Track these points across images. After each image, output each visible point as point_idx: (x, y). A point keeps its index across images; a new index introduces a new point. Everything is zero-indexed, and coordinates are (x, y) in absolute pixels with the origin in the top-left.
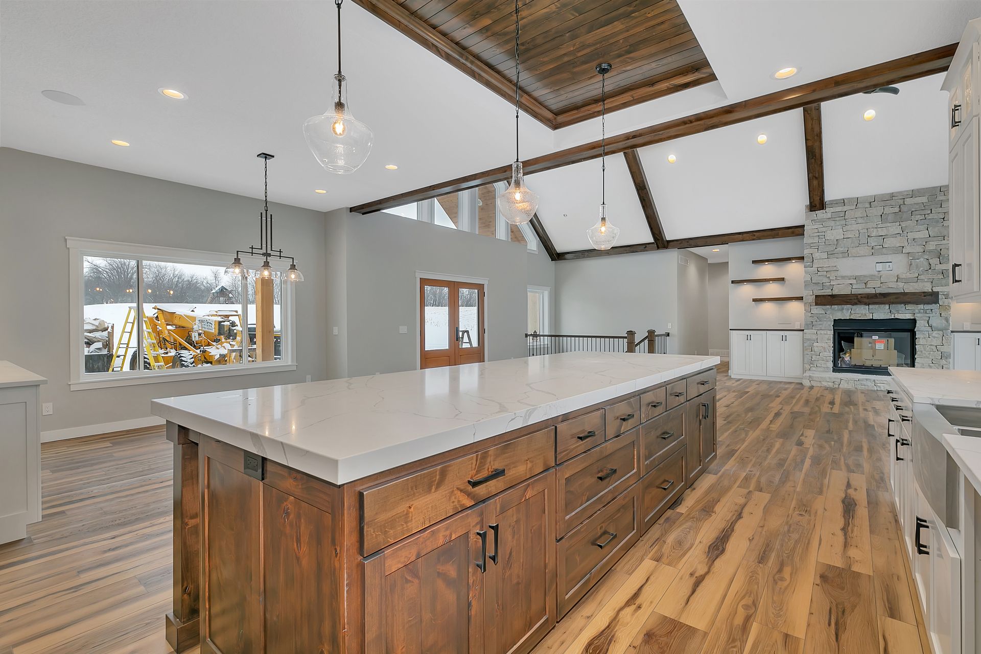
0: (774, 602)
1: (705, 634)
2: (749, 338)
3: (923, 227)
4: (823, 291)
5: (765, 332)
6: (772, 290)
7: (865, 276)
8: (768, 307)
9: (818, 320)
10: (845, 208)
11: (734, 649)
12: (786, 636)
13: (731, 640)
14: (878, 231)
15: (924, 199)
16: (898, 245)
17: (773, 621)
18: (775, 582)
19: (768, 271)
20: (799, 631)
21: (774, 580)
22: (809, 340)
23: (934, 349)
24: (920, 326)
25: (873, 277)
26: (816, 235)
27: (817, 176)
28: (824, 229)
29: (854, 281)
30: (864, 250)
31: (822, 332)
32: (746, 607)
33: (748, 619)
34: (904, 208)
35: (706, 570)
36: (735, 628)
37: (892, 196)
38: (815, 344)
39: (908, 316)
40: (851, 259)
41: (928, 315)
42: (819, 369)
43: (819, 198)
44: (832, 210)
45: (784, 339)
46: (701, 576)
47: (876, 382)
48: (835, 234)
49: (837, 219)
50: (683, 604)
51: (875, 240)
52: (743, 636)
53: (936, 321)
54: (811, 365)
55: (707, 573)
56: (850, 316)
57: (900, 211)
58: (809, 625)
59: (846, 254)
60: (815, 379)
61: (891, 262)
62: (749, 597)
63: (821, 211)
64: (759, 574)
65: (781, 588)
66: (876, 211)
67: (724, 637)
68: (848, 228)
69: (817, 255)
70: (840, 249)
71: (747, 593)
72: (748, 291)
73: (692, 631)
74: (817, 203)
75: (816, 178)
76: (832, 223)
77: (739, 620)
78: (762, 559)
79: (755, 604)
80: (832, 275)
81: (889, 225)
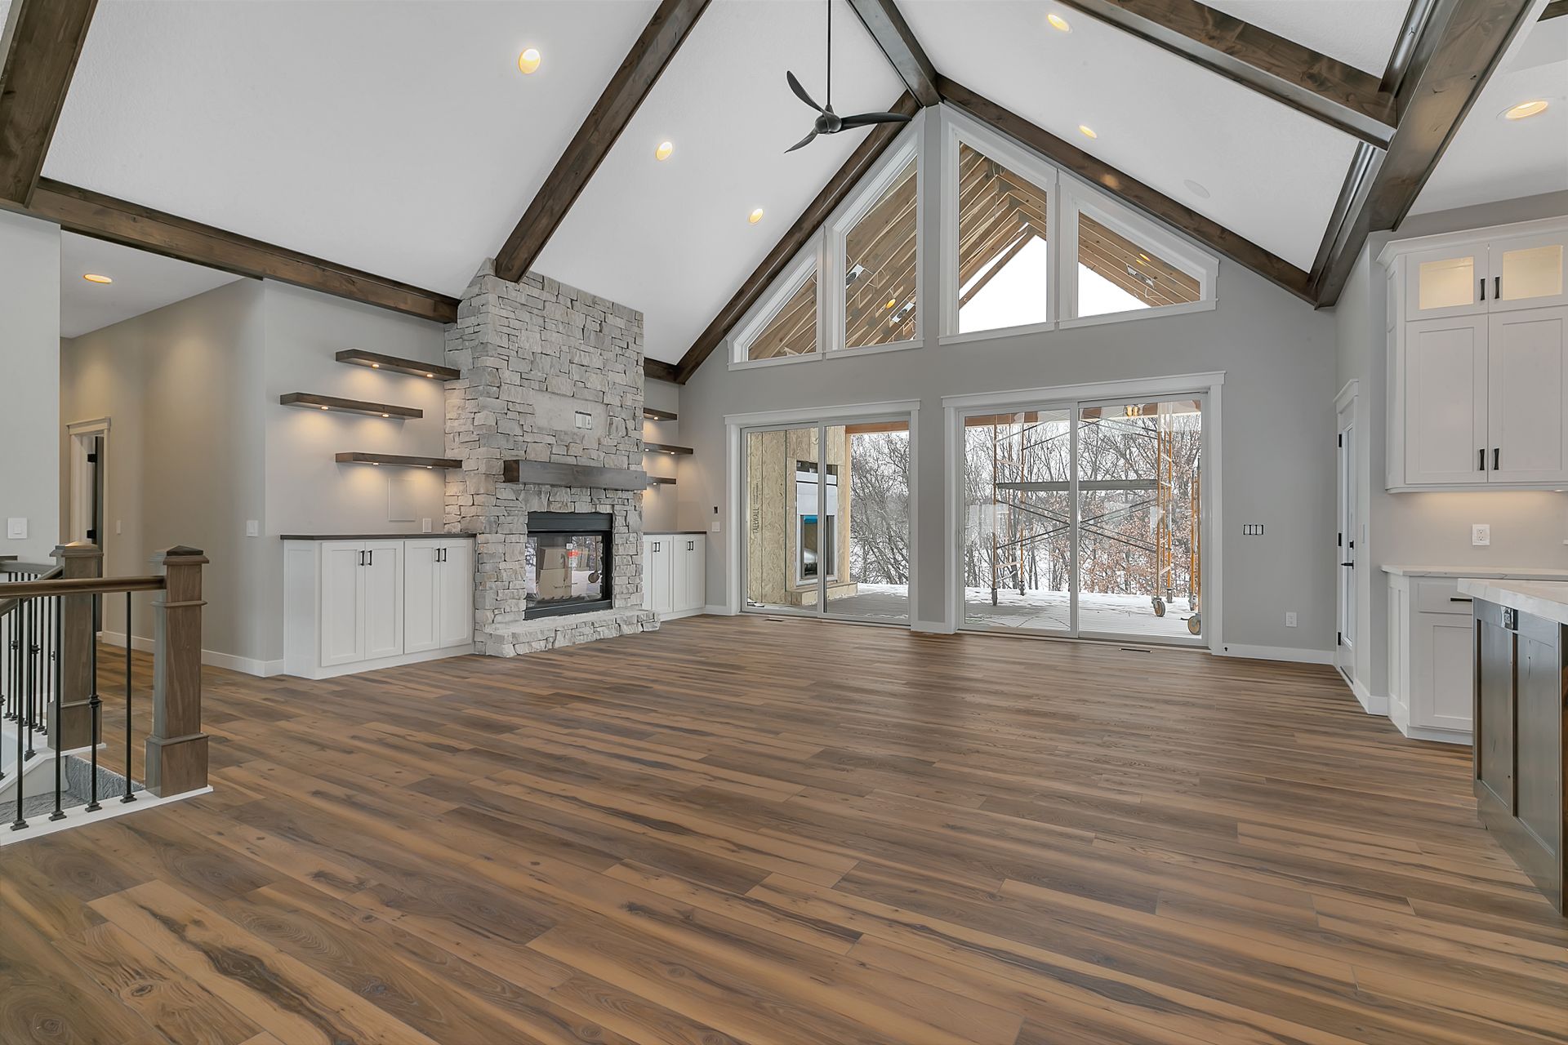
2: (365, 559)
3: (620, 368)
4: (514, 453)
5: (400, 542)
6: (377, 435)
7: (566, 433)
8: (367, 479)
9: (506, 514)
10: (545, 295)
14: (580, 355)
15: (621, 323)
16: (599, 388)
19: (365, 384)
22: (492, 556)
23: (629, 558)
24: (619, 522)
25: (575, 436)
26: (506, 330)
27: (557, 208)
28: (517, 324)
29: (552, 440)
30: (563, 385)
31: (514, 538)
34: (605, 330)
37: (594, 301)
38: (502, 565)
39: (609, 511)
40: (547, 396)
41: (626, 508)
42: (508, 618)
43: (526, 256)
44: (528, 290)
45: (440, 556)
47: (596, 625)
48: (530, 341)
49: (535, 311)
51: (578, 370)
53: (633, 518)
54: (496, 612)
56: (548, 505)
57: (600, 331)
59: (545, 388)
60: (522, 639)
61: (590, 415)
63: (513, 283)
66: (578, 319)
68: (546, 335)
69: (506, 375)
70: (537, 374)
72: (315, 427)
74: (518, 264)
75: (552, 213)
76: (526, 317)
80: (528, 422)
81: (592, 350)
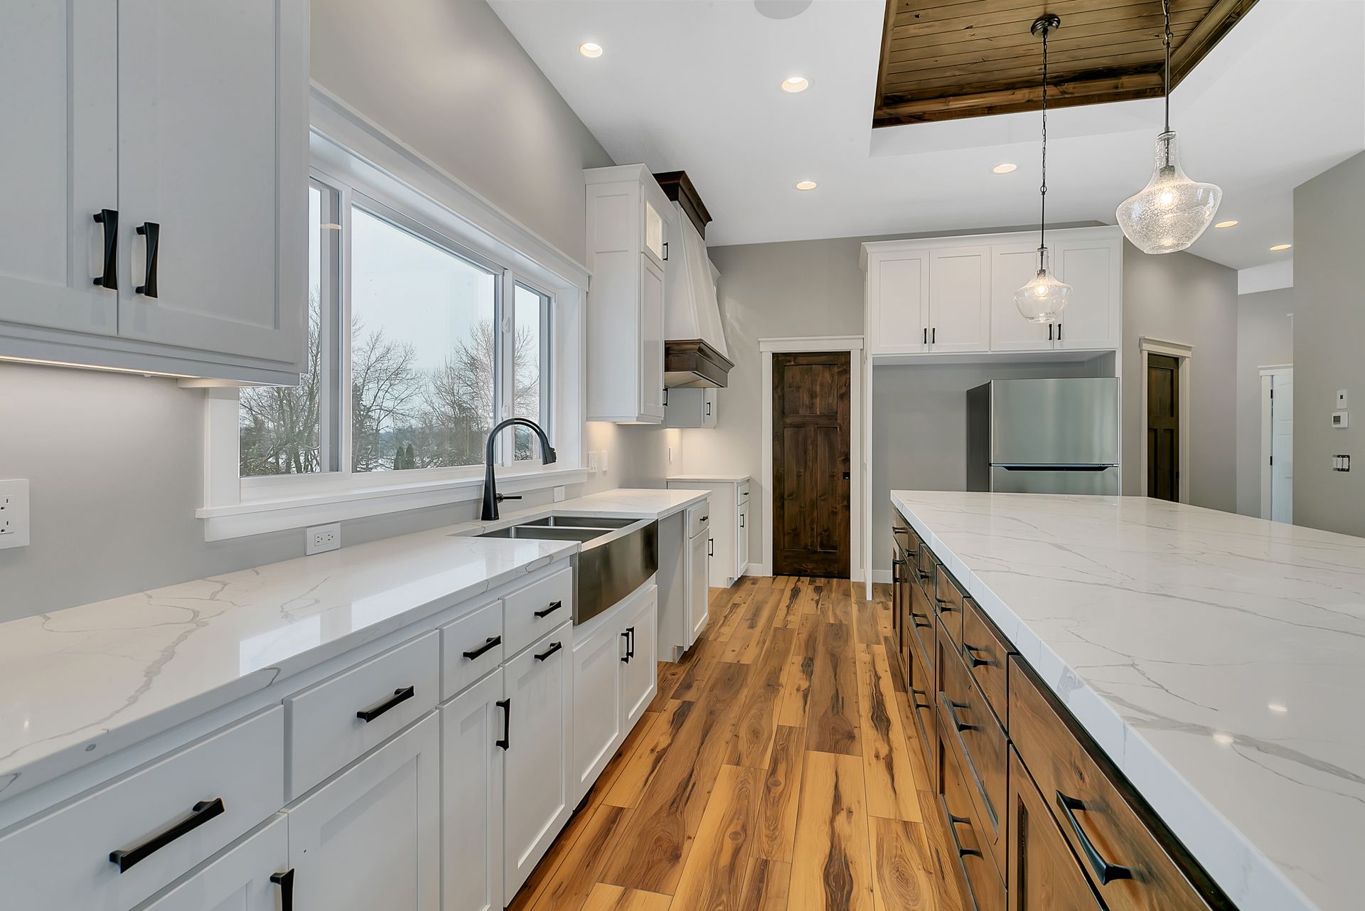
0: (748, 797)
1: (807, 748)
11: (781, 743)
12: (738, 764)
13: (785, 749)
17: (750, 774)
18: (744, 828)
20: (726, 769)
21: (745, 831)
32: (777, 784)
33: (773, 771)
35: (836, 824)
36: (783, 759)
46: (838, 813)
50: (839, 771)
52: (776, 755)
55: (832, 820)
58: (715, 779)
62: (775, 797)
64: (767, 836)
65: (738, 819)
67: (792, 749)
71: (778, 801)
73: (819, 748)
77: (782, 768)
78: (763, 869)
79: (768, 789)
